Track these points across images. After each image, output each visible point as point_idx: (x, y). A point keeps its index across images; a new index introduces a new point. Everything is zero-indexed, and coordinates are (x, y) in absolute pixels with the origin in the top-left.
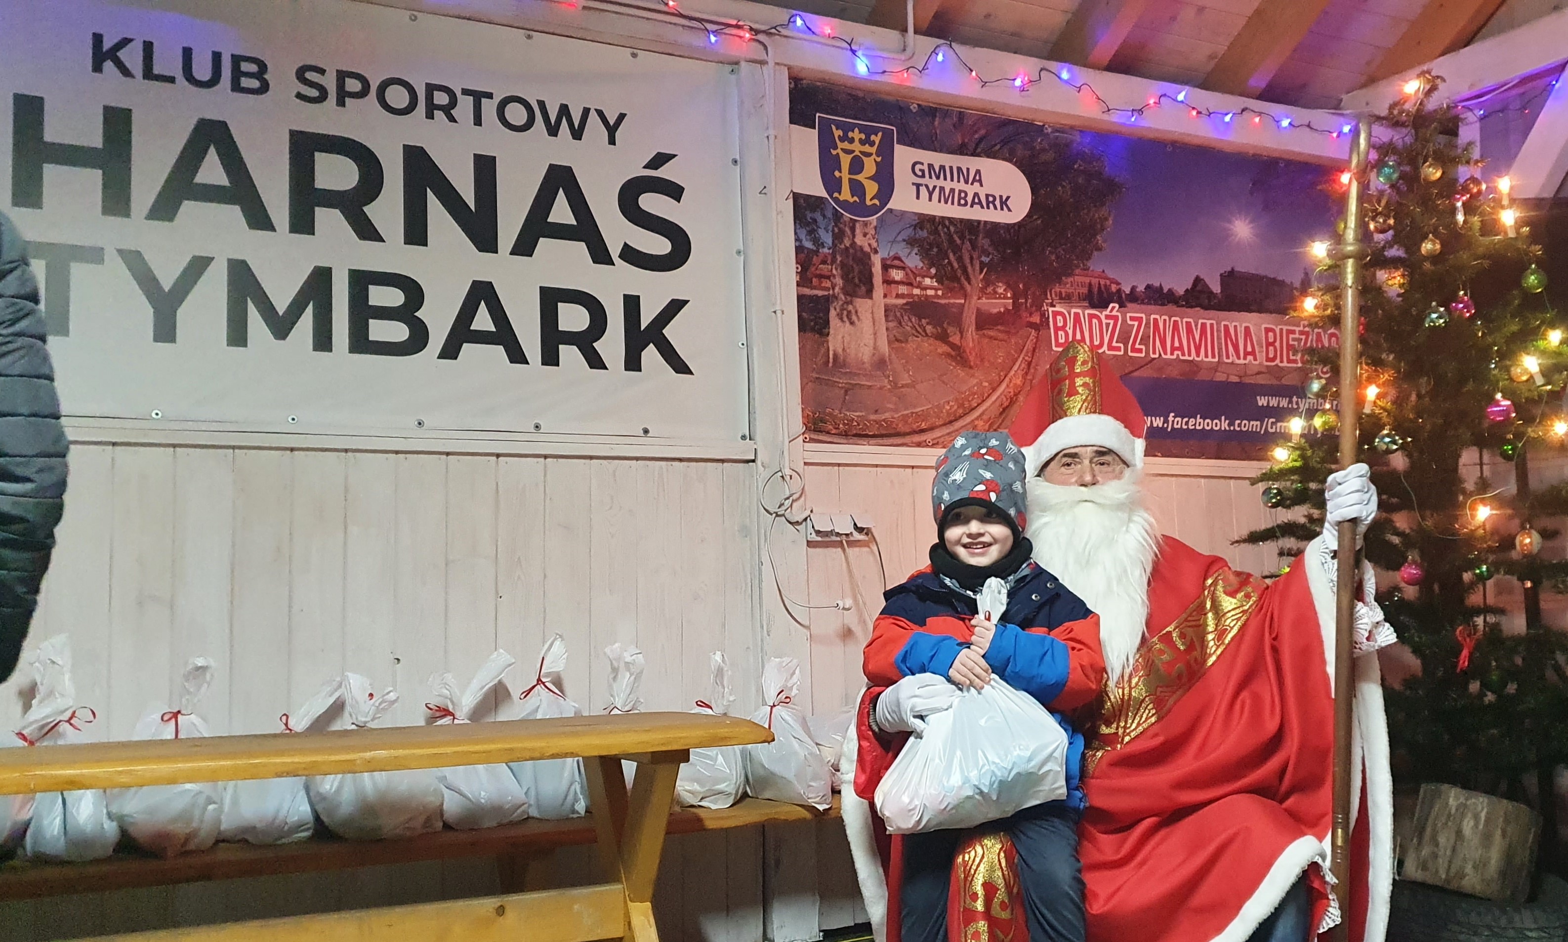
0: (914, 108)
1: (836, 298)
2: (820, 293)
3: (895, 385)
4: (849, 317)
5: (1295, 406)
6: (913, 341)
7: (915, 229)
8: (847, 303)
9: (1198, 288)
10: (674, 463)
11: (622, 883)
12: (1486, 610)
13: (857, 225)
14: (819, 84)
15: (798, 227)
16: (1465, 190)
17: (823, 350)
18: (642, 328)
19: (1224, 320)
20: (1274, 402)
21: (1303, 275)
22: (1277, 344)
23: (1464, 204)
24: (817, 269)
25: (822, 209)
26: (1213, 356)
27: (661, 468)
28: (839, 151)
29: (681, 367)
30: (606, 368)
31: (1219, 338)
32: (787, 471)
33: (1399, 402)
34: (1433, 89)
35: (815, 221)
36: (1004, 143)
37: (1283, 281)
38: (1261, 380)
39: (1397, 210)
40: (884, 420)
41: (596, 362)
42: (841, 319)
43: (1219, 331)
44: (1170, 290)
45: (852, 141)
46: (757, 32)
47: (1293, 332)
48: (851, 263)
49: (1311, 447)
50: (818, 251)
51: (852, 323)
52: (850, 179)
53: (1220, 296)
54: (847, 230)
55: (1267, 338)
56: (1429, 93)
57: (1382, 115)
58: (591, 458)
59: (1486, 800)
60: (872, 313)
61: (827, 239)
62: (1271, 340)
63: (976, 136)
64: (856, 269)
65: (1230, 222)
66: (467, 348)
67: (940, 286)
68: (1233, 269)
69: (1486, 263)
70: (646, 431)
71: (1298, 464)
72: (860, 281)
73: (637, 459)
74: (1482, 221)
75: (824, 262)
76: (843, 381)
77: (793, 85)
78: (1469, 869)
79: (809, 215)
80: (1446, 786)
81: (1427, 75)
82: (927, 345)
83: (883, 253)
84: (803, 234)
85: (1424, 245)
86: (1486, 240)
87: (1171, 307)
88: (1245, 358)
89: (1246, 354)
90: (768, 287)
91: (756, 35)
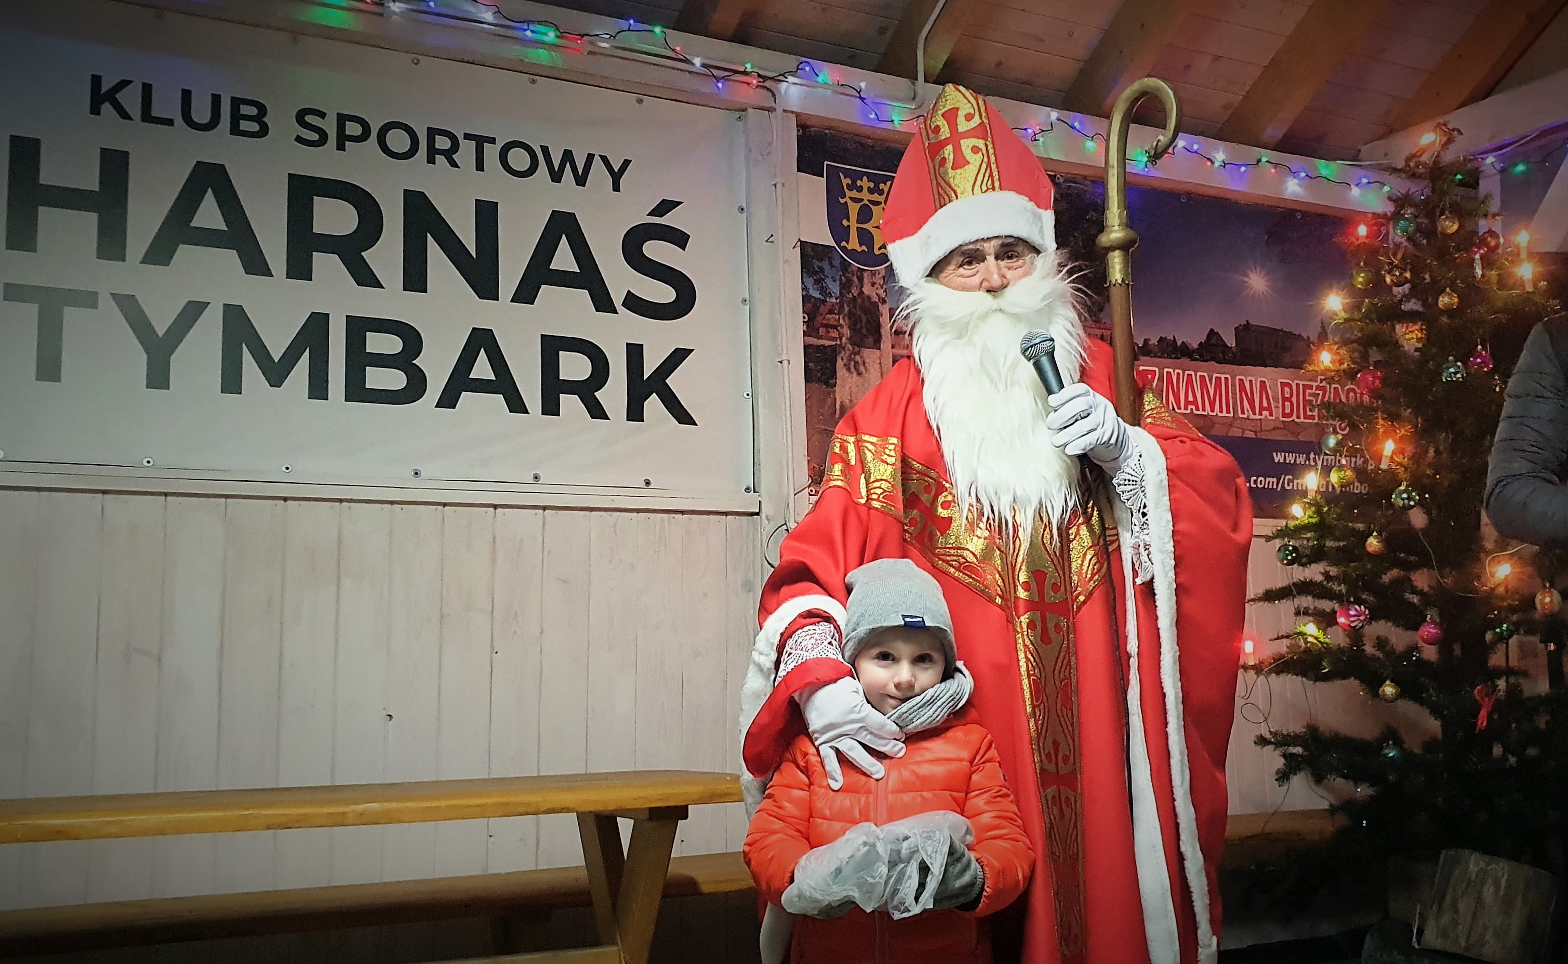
1: (844, 349)
2: (827, 343)
4: (856, 368)
5: (1313, 464)
8: (855, 354)
9: (1213, 341)
10: (676, 516)
11: (618, 946)
12: (1508, 672)
13: (865, 275)
14: (827, 131)
15: (805, 274)
16: (1483, 242)
17: (829, 402)
18: (645, 379)
19: (1240, 375)
20: (1290, 458)
21: (1320, 330)
22: (1294, 399)
23: (1481, 257)
24: (824, 318)
25: (830, 258)
26: (1228, 412)
27: (663, 520)
28: (847, 198)
29: (684, 417)
30: (609, 419)
31: (1234, 393)
33: (1416, 458)
34: (1450, 141)
35: (822, 269)
37: (1300, 336)
38: (1277, 436)
39: (1415, 264)
41: (597, 411)
42: (849, 369)
43: (1233, 383)
44: (1183, 342)
45: (860, 189)
46: (765, 78)
47: (1311, 387)
48: (859, 313)
49: (1328, 502)
50: (824, 301)
51: (859, 374)
52: (857, 228)
53: (1234, 350)
54: (855, 279)
55: (1283, 393)
56: (1445, 146)
57: (1399, 167)
58: (591, 509)
59: (1506, 866)
60: (880, 363)
61: (835, 288)
62: (1287, 396)
64: (864, 321)
65: (1246, 275)
66: (466, 397)
68: (1247, 321)
69: (1503, 318)
70: (648, 483)
71: (1314, 520)
72: (868, 331)
73: (638, 511)
74: (1499, 275)
75: (831, 312)
77: (800, 131)
78: (1489, 936)
79: (816, 263)
80: (1467, 851)
81: (1443, 128)
83: (891, 303)
84: (810, 282)
85: (1441, 299)
86: (1504, 294)
87: (1186, 361)
88: (1260, 414)
89: (1262, 409)
90: (774, 334)
91: (764, 82)
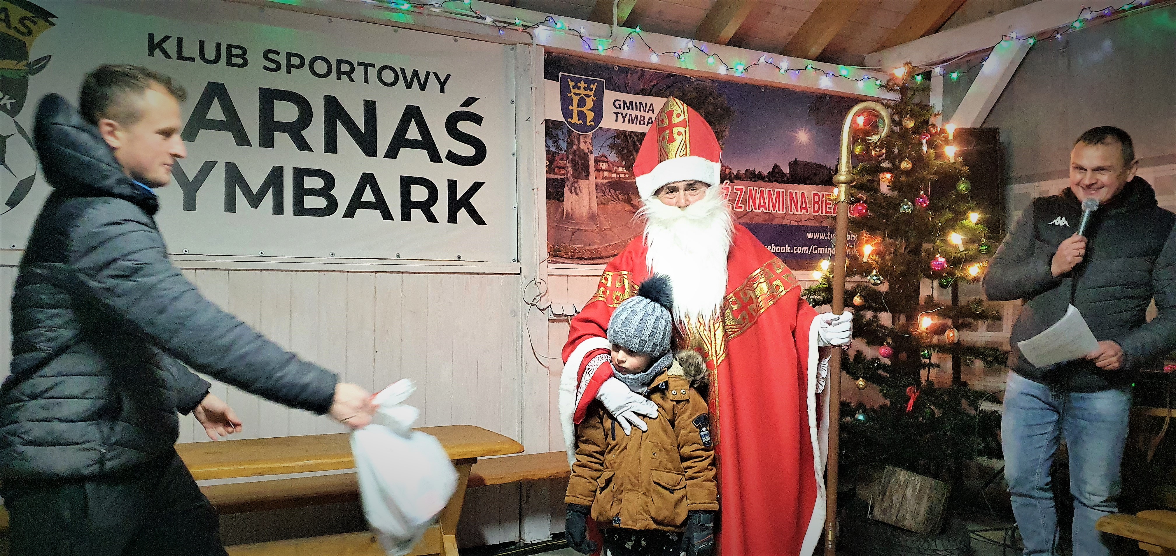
0: (616, 68)
1: (568, 180)
2: (559, 177)
3: (601, 230)
4: (575, 190)
5: (829, 238)
6: (611, 203)
7: (614, 139)
8: (575, 183)
9: (776, 170)
10: (474, 276)
13: (581, 137)
14: (562, 56)
15: (548, 139)
16: (928, 131)
17: (560, 210)
18: (458, 200)
19: (790, 190)
20: (816, 236)
21: (836, 163)
22: (820, 203)
23: (927, 141)
24: (557, 163)
25: (561, 128)
26: (783, 211)
27: (467, 278)
28: (572, 94)
29: (480, 221)
30: (438, 222)
31: (787, 200)
32: (538, 281)
33: (883, 257)
35: (557, 135)
36: (668, 87)
37: (825, 166)
38: (809, 223)
40: (594, 250)
41: (431, 218)
42: (571, 192)
43: (787, 195)
44: (759, 172)
45: (579, 88)
46: (526, 27)
48: (577, 159)
50: (558, 153)
51: (577, 194)
52: (578, 111)
53: (788, 176)
54: (576, 140)
55: (814, 199)
58: (429, 273)
59: (920, 479)
60: (589, 188)
61: (564, 145)
62: (816, 200)
63: (652, 84)
64: (580, 163)
65: (796, 132)
66: (359, 212)
67: (628, 172)
68: (796, 159)
69: (937, 177)
70: (459, 258)
72: (582, 169)
73: (454, 273)
74: (936, 152)
75: (562, 159)
76: (571, 227)
77: (546, 57)
78: (908, 517)
79: (554, 132)
80: (899, 469)
82: (620, 206)
83: (596, 153)
84: (550, 142)
85: (903, 163)
86: (938, 163)
87: (760, 182)
88: (801, 212)
89: (802, 208)
90: (530, 174)
91: (526, 29)
